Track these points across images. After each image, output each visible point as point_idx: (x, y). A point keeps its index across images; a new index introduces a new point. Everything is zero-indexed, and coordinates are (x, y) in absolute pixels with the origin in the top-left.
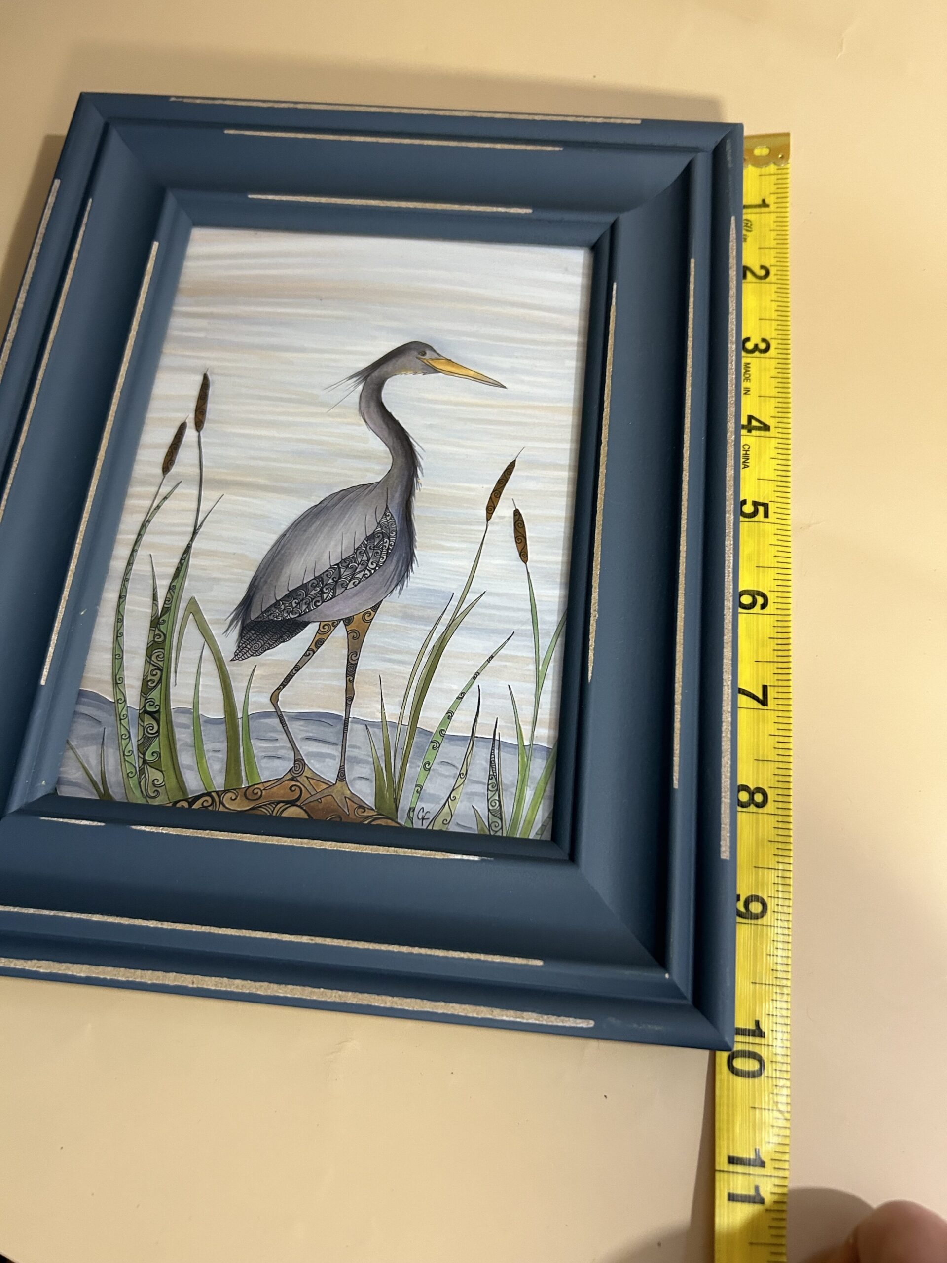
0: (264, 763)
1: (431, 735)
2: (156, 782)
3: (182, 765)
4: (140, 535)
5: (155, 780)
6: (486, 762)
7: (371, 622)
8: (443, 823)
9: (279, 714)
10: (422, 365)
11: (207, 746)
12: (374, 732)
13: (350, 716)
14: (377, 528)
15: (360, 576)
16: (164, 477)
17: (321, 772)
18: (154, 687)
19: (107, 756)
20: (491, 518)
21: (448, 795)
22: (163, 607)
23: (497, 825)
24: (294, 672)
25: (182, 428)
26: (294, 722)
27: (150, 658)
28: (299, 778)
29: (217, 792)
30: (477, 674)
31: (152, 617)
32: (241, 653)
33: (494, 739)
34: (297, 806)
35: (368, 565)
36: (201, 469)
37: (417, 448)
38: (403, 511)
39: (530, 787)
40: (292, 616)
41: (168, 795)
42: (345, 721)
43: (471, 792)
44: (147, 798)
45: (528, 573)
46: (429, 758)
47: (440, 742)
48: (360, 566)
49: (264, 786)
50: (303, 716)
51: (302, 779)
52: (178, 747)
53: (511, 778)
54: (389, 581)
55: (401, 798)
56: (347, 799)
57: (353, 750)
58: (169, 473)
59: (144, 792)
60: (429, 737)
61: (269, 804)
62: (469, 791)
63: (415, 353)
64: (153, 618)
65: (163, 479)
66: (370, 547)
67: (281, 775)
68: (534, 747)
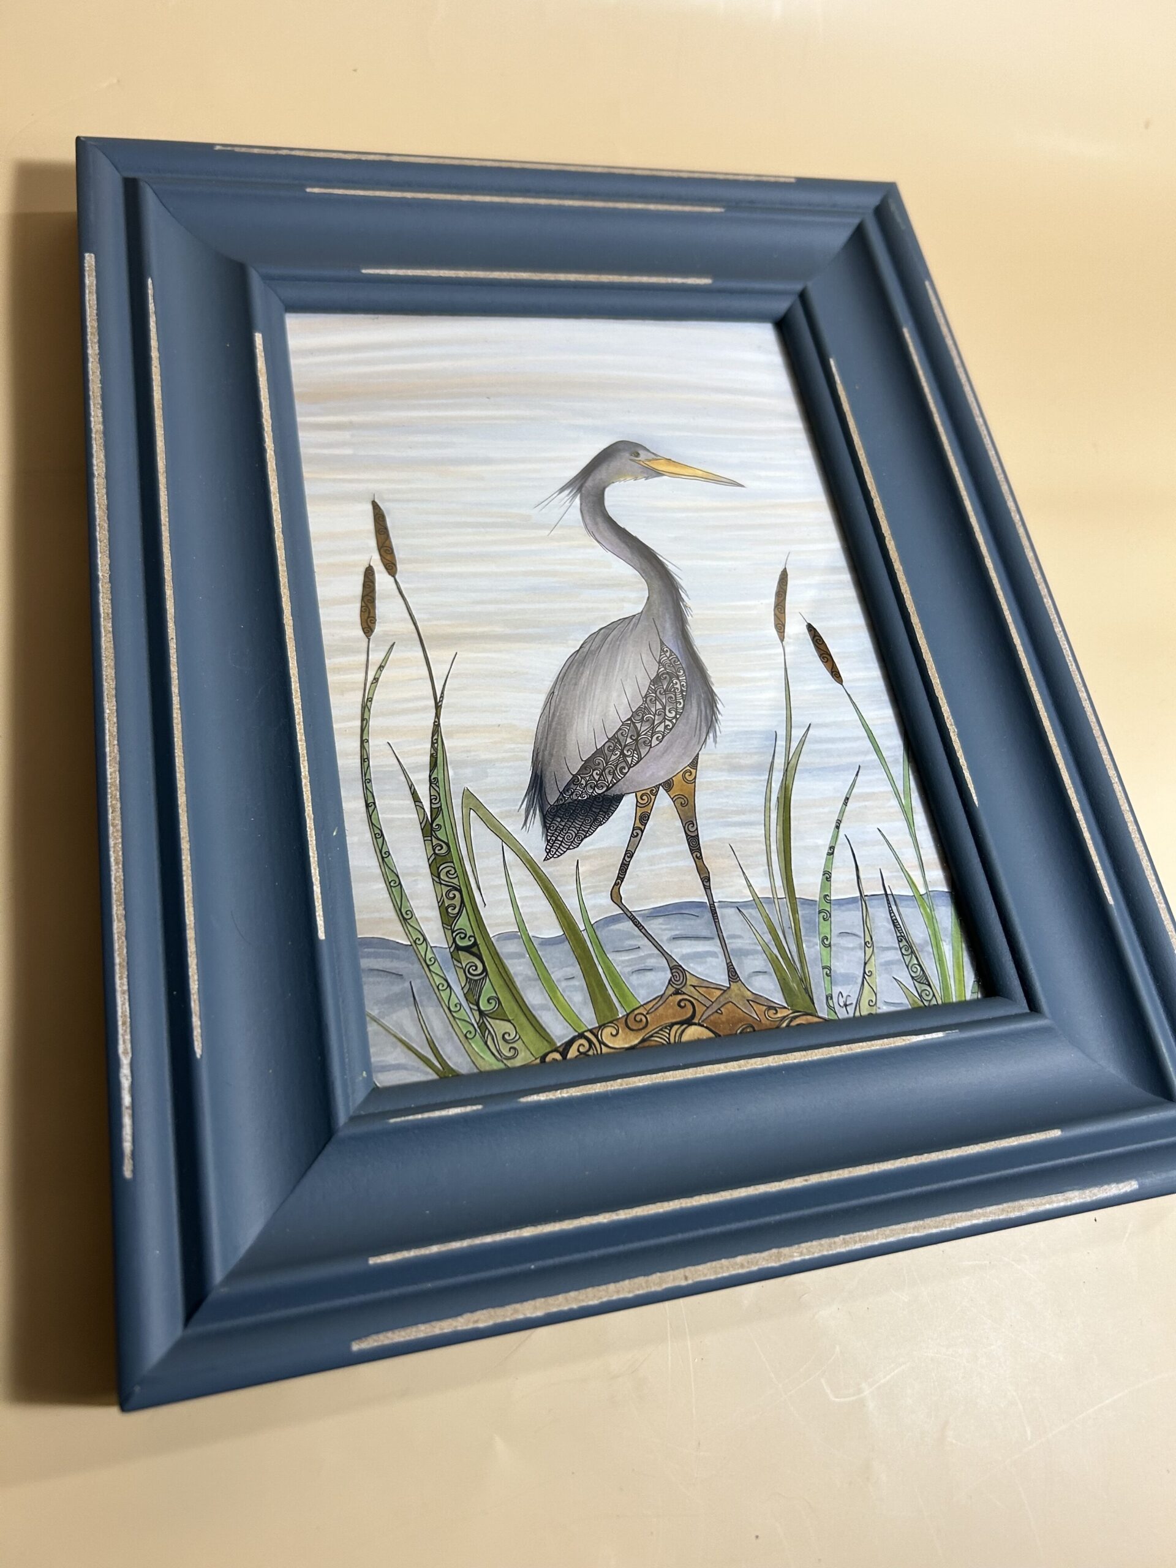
0: (635, 980)
1: (816, 905)
2: (506, 1036)
3: (532, 1007)
4: (364, 721)
5: (506, 1033)
6: (889, 923)
7: (695, 782)
8: (869, 1005)
9: (629, 915)
10: (640, 468)
11: (556, 974)
12: (751, 914)
13: (715, 901)
14: (659, 669)
15: (661, 728)
16: (369, 639)
17: (707, 975)
18: (458, 913)
19: (428, 1018)
20: (784, 637)
21: (862, 971)
22: (431, 808)
23: (928, 993)
24: (628, 860)
25: (369, 573)
26: (652, 921)
27: (439, 877)
28: (683, 990)
29: (591, 1031)
30: (839, 822)
31: (421, 824)
32: (553, 850)
33: (886, 895)
34: (695, 1024)
35: (665, 715)
36: (415, 624)
37: (670, 567)
38: (681, 643)
39: (945, 941)
40: (600, 792)
41: (529, 1050)
42: (711, 907)
43: (886, 962)
44: (505, 1061)
45: (849, 695)
46: (825, 931)
47: (829, 910)
48: (656, 716)
49: (645, 1009)
50: (658, 912)
51: (688, 989)
52: (518, 984)
53: (922, 936)
54: (698, 729)
55: (813, 987)
56: (750, 1002)
57: (733, 941)
58: (374, 634)
59: (496, 1054)
60: (814, 907)
61: (661, 1030)
62: (883, 960)
63: (627, 455)
64: (423, 825)
65: (369, 642)
66: (660, 692)
67: (661, 991)
68: (931, 894)
